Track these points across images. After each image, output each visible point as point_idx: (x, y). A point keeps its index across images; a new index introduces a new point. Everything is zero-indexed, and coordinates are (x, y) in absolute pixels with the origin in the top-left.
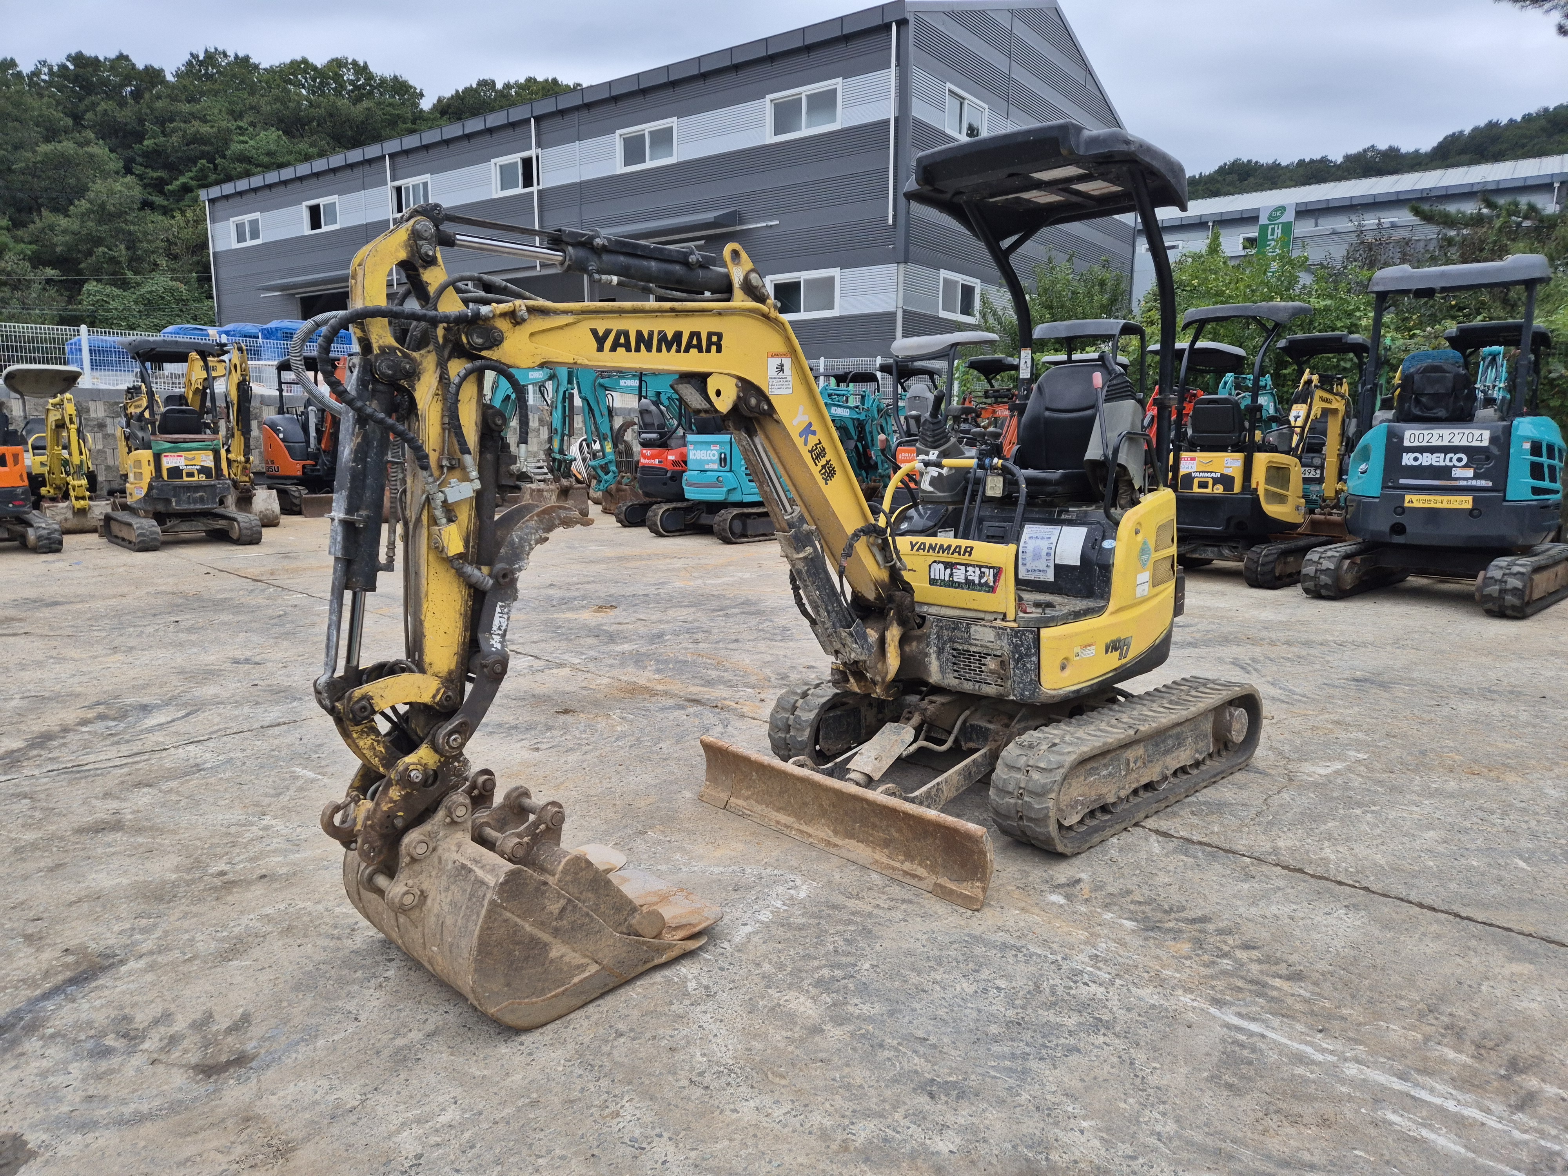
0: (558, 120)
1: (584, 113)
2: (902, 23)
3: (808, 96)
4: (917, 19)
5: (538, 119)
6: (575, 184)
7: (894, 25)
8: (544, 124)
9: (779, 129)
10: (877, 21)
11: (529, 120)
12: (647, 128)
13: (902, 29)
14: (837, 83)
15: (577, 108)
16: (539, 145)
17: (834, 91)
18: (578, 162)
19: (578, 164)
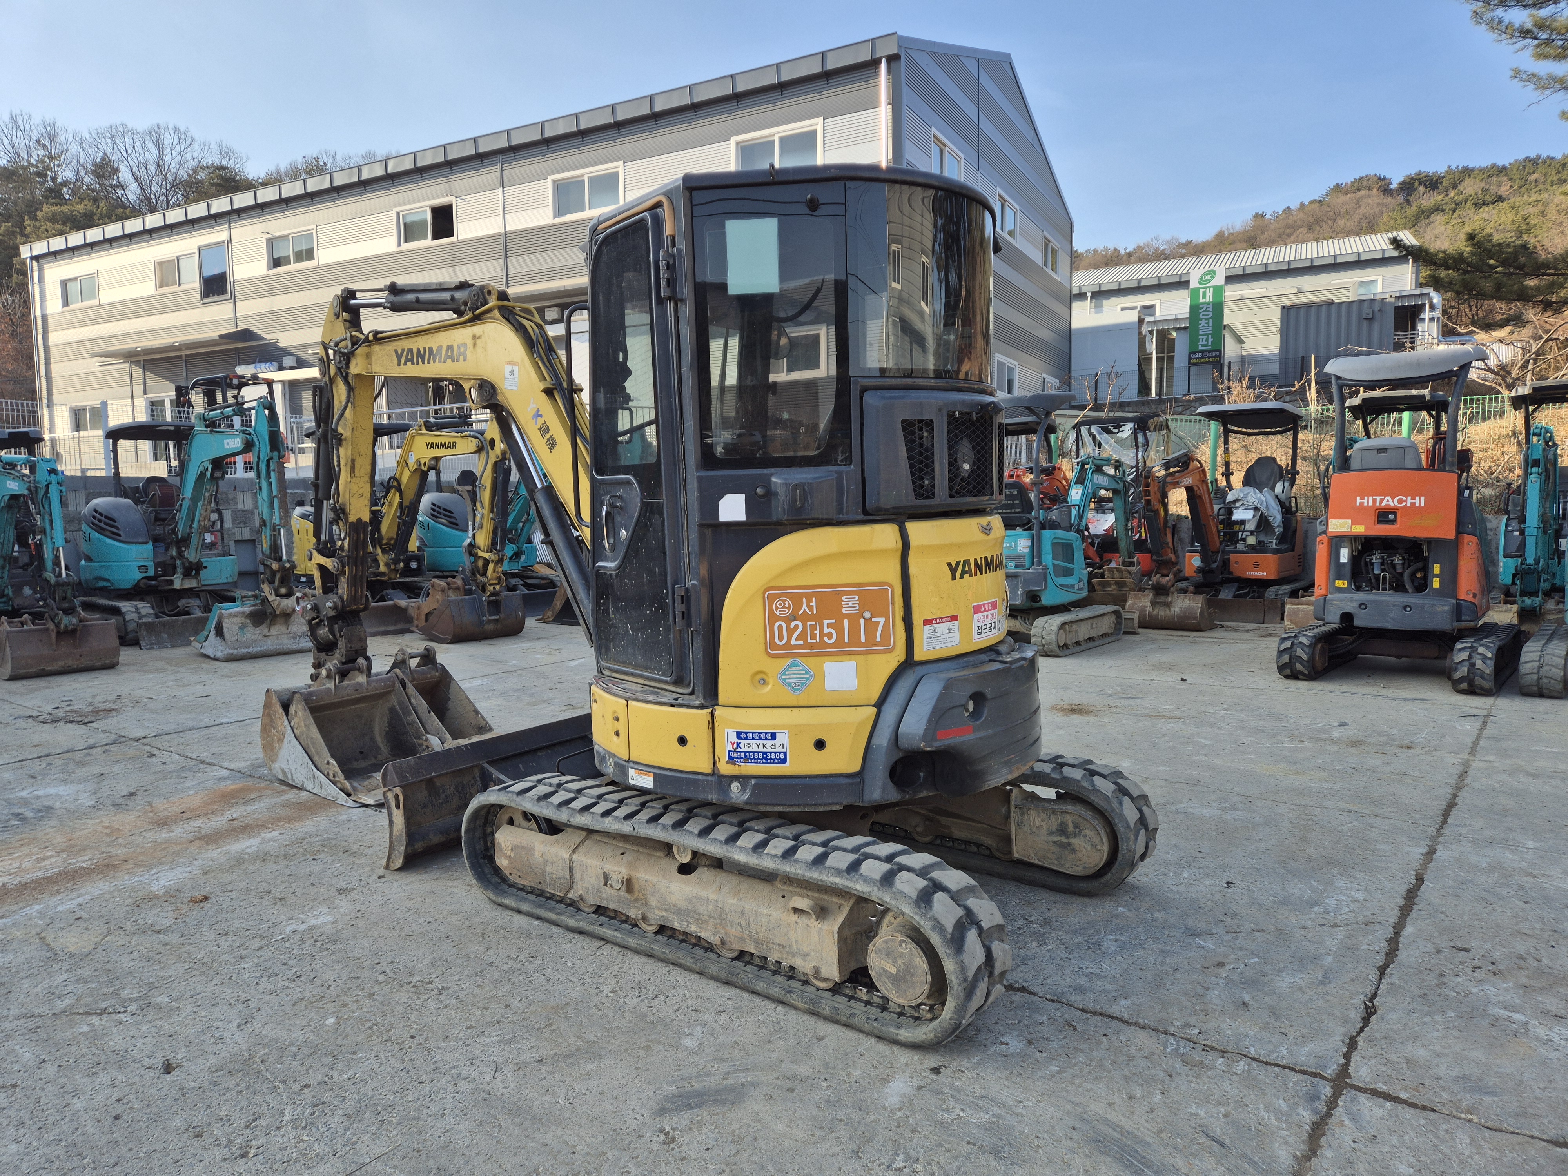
0: (477, 164)
1: (509, 158)
2: (892, 59)
3: (782, 139)
4: (908, 55)
6: (499, 235)
7: (884, 60)
10: (865, 56)
12: (587, 173)
13: (893, 64)
14: (817, 124)
15: (501, 152)
17: (813, 133)
18: (501, 210)
19: (501, 213)
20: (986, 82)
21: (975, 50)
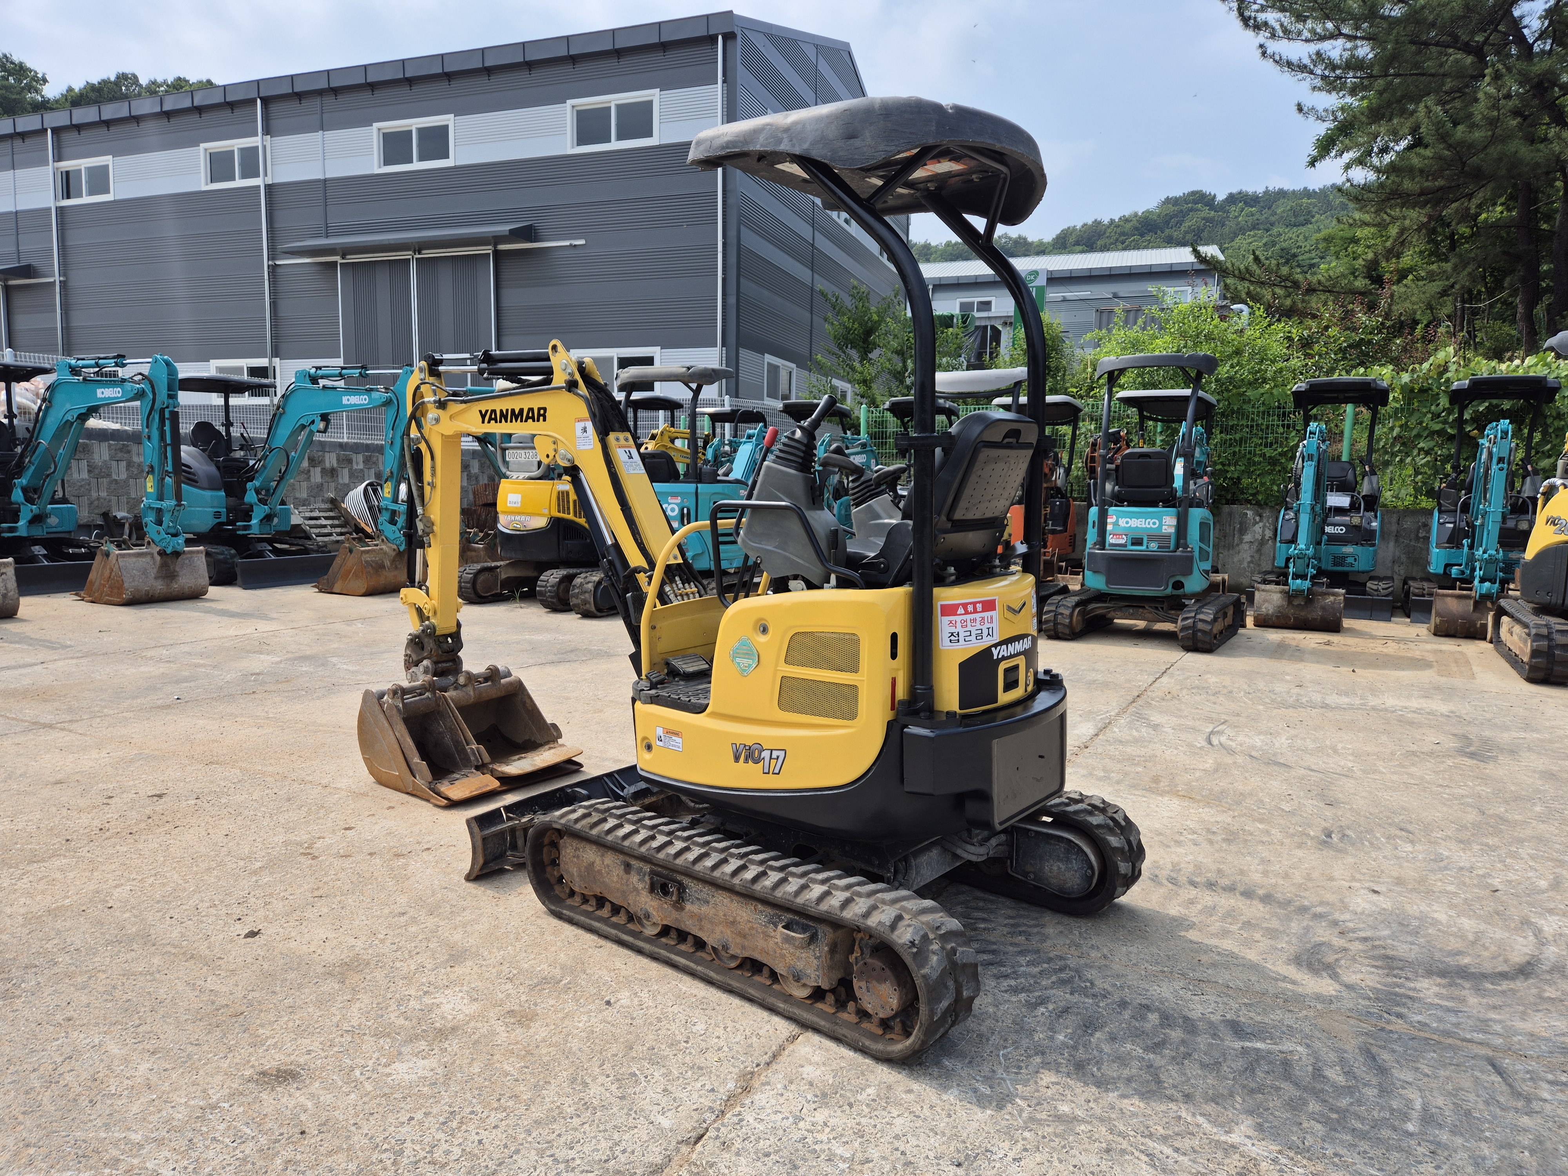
0: (294, 104)
1: (329, 100)
2: (729, 37)
3: (618, 106)
4: (744, 35)
5: (266, 101)
6: (319, 181)
7: (720, 38)
8: (274, 108)
9: (583, 138)
10: (701, 32)
11: (252, 102)
12: (414, 124)
13: (729, 43)
14: (653, 95)
15: (320, 93)
16: (267, 131)
17: (651, 102)
18: (321, 155)
19: (321, 158)
20: (824, 67)
21: (814, 36)
